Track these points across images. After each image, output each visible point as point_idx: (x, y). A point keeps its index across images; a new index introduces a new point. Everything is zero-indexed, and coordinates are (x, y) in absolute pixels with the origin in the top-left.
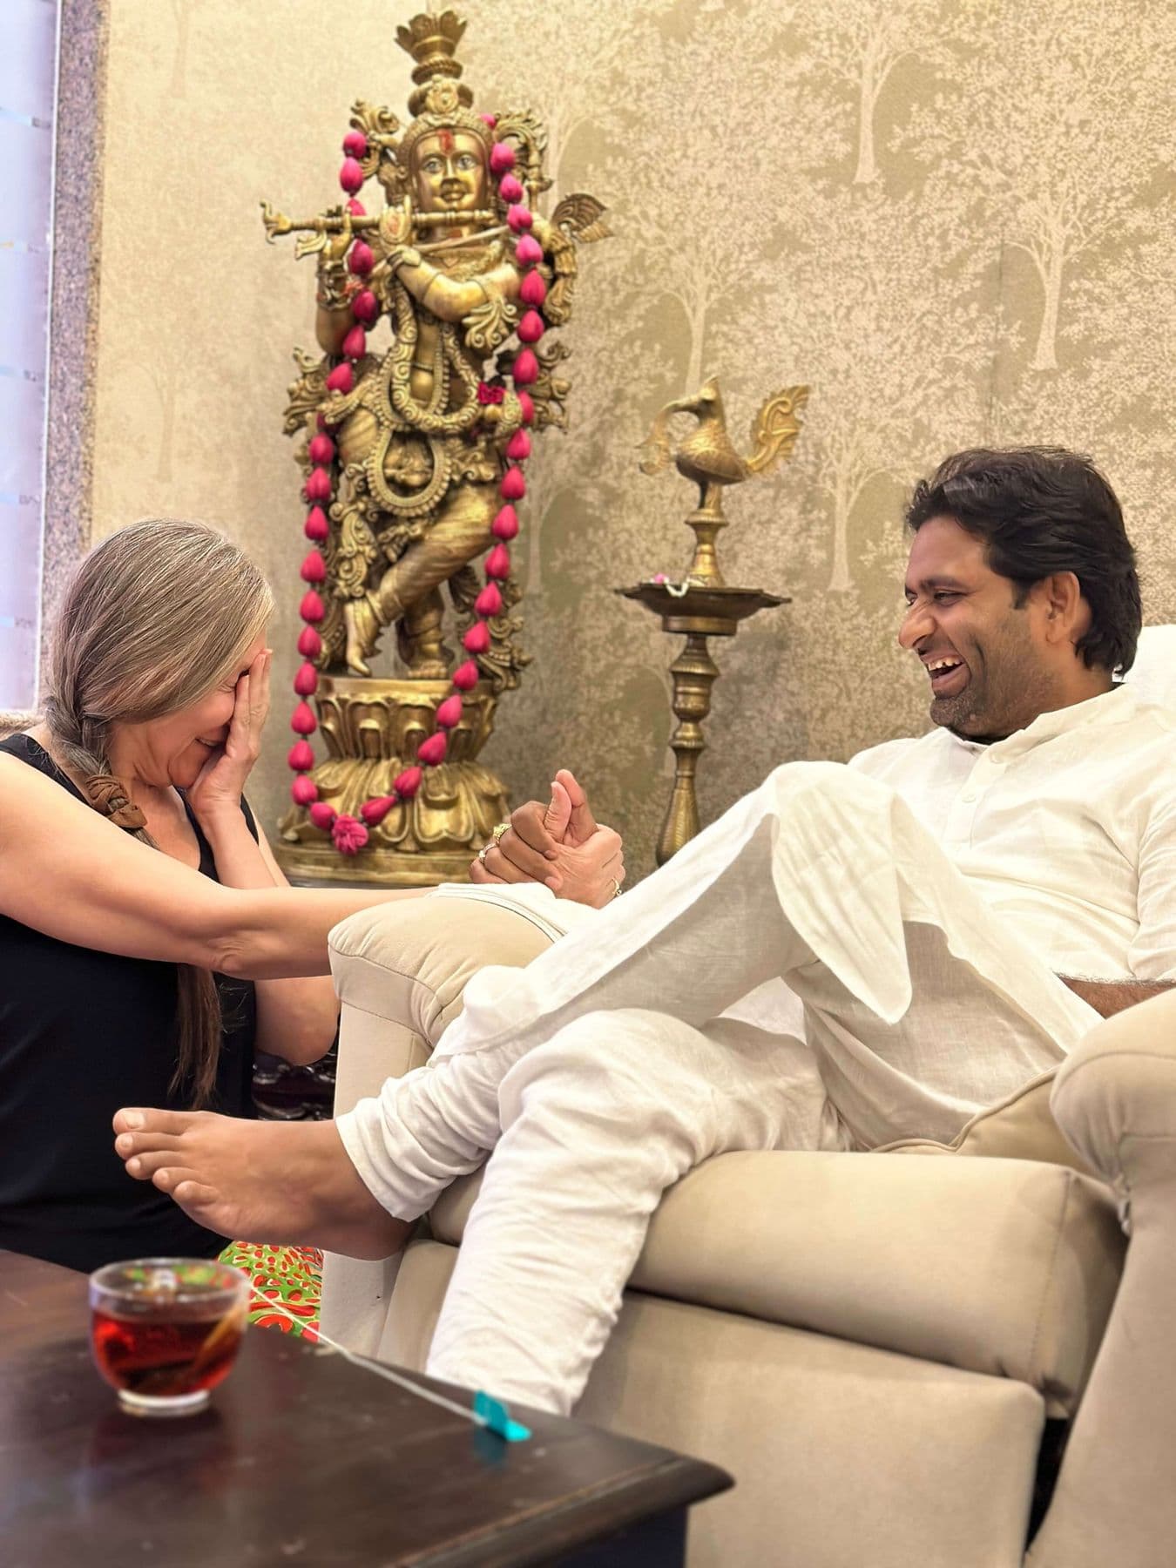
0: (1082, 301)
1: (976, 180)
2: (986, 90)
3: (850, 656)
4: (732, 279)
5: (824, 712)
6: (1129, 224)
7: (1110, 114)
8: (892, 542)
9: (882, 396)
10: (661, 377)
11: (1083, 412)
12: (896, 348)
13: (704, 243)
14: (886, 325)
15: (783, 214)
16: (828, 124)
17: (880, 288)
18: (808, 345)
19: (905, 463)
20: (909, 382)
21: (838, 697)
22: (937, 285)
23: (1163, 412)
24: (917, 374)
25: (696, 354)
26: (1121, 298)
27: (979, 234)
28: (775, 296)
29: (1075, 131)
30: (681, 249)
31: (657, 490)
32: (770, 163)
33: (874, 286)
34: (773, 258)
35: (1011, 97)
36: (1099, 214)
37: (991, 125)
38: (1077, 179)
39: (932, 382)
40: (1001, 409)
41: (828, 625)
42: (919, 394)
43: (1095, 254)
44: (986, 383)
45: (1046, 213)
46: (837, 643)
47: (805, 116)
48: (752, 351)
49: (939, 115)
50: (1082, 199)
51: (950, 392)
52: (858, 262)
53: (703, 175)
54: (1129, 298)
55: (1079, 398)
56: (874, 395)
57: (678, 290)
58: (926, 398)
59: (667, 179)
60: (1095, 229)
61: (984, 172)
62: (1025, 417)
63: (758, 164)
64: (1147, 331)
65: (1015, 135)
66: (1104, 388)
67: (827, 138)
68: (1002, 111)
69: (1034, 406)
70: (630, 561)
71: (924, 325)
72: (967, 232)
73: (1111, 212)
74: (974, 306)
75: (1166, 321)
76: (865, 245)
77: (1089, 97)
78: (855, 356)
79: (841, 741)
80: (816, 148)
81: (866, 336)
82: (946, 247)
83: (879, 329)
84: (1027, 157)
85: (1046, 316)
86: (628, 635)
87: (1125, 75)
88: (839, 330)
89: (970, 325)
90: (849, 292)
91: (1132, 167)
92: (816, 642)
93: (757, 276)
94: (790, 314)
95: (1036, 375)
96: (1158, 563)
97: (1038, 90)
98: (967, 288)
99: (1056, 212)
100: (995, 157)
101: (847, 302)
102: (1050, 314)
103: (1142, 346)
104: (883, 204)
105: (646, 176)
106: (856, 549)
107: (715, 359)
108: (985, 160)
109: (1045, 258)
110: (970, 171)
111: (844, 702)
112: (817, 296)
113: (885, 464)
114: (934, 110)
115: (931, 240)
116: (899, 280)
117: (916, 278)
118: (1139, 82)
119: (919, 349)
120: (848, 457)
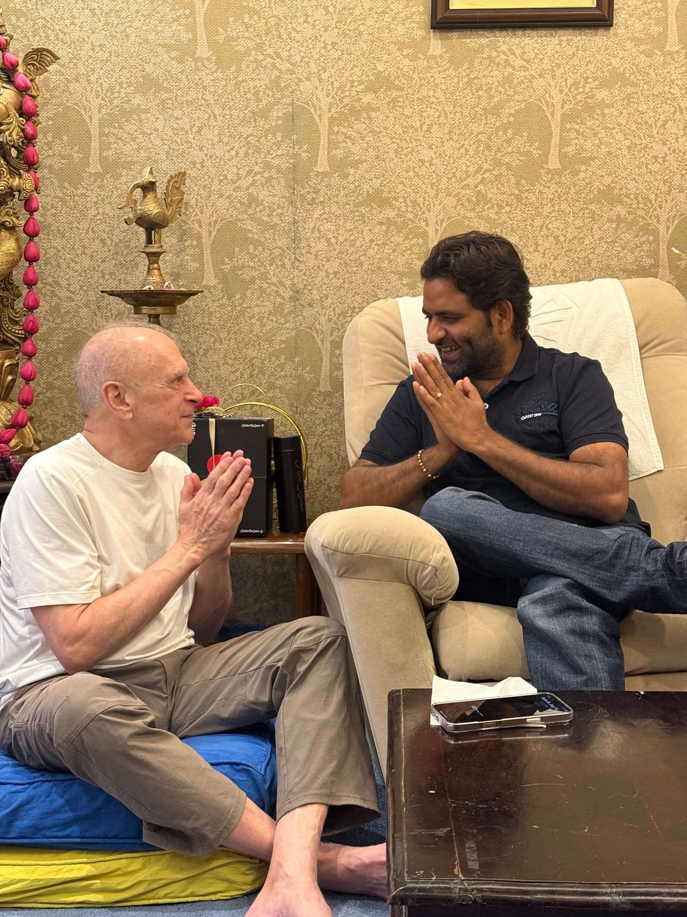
0: (341, 138)
1: (274, 66)
2: (274, 16)
3: (220, 320)
4: (115, 102)
5: (206, 351)
6: (363, 101)
7: (349, 41)
8: (241, 259)
9: (226, 178)
10: (70, 156)
11: (346, 195)
12: (233, 153)
13: (93, 78)
14: (226, 140)
15: (149, 68)
16: (174, 20)
17: (220, 118)
18: (174, 146)
19: (245, 216)
20: (243, 172)
21: (215, 341)
22: (255, 121)
23: (389, 198)
24: (247, 169)
25: (95, 144)
26: (363, 138)
27: (279, 95)
28: (149, 115)
29: (329, 47)
30: (77, 80)
31: (75, 225)
32: (136, 36)
33: (215, 117)
34: (145, 93)
35: (291, 23)
36: (347, 93)
37: (280, 36)
38: (332, 73)
39: (256, 174)
40: (300, 191)
41: (204, 304)
42: (250, 179)
43: (346, 113)
44: (291, 176)
45: (317, 88)
46: (211, 313)
47: (158, 13)
48: (136, 146)
49: (247, 27)
50: (336, 84)
51: (269, 180)
52: (203, 102)
53: (88, 37)
54: (367, 139)
55: (344, 188)
56: (221, 178)
57: (76, 104)
58: (254, 182)
59: (61, 36)
60: (346, 101)
61: (278, 62)
62: (314, 196)
63: (128, 36)
64: (377, 157)
65: (296, 45)
66: (357, 184)
67: (174, 27)
68: (286, 29)
69: (319, 191)
70: (59, 266)
71: (249, 143)
72: (271, 93)
73: (353, 93)
74: (279, 134)
75: (388, 153)
76: (207, 93)
77: (336, 30)
78: (206, 155)
79: (218, 367)
80: (168, 33)
81: (213, 145)
82: (259, 100)
83: (221, 141)
84: (303, 57)
85: (322, 143)
86: (63, 311)
87: (355, 22)
88: (194, 139)
89: (278, 144)
90: (198, 118)
91: (363, 71)
92: (197, 313)
93: (135, 102)
94: (161, 128)
95: (318, 174)
96: (391, 272)
97: (306, 21)
98: (274, 124)
99: (323, 89)
100: (285, 54)
101: (198, 124)
102: (324, 142)
103: (376, 164)
104: (215, 71)
105: (44, 32)
106: (218, 263)
107: (108, 149)
108: (278, 56)
109: (318, 113)
110: (269, 60)
111: (218, 345)
112: (177, 119)
113: (232, 216)
114: (243, 22)
115: (249, 96)
116: (231, 115)
117: (242, 115)
118: (364, 27)
119: (247, 154)
120: (208, 211)
